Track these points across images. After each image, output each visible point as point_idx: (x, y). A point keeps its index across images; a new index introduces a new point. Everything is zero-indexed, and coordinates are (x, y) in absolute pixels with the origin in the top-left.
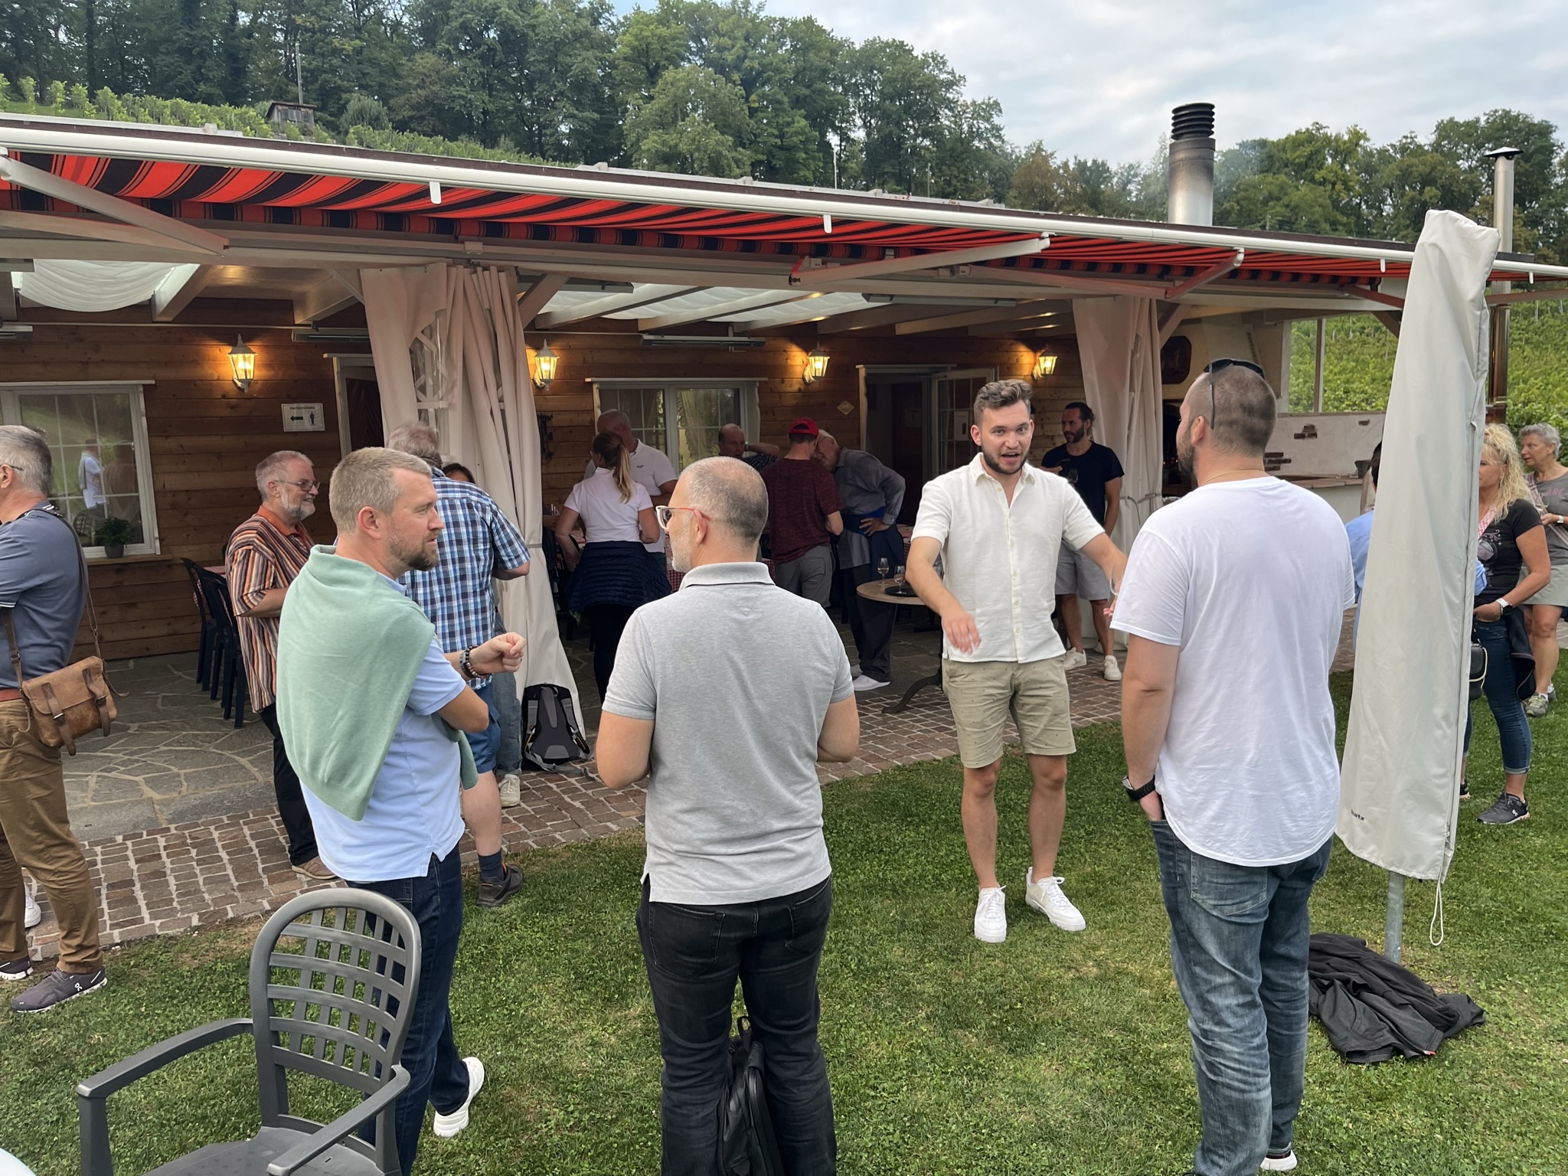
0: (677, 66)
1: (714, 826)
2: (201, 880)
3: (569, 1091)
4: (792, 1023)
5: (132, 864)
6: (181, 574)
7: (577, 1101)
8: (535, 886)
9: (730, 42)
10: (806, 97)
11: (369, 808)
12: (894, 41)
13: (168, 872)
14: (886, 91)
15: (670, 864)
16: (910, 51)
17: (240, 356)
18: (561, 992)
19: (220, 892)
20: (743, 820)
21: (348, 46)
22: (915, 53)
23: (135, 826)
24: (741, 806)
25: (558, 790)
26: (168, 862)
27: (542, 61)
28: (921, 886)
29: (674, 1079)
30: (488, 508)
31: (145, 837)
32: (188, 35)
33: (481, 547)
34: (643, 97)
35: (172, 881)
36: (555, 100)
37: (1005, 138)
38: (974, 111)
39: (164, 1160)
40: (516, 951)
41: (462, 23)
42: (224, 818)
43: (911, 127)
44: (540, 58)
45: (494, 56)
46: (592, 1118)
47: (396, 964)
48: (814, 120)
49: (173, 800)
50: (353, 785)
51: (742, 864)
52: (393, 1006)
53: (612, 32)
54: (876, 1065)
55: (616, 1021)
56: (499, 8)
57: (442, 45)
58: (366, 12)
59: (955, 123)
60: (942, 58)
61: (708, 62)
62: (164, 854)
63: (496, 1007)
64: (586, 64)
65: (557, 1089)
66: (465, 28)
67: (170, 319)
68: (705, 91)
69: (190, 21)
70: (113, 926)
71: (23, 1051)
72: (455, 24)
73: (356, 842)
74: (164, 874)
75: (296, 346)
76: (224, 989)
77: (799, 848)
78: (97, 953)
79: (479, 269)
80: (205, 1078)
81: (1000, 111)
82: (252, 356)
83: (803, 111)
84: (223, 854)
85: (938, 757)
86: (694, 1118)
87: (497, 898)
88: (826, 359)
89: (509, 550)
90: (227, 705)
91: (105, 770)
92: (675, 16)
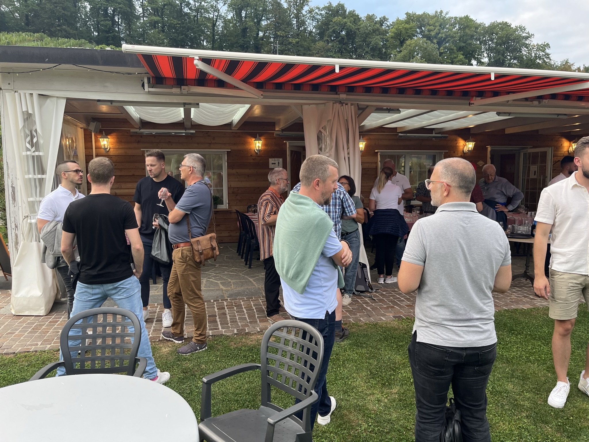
0: (411, 39)
1: (448, 313)
2: (237, 318)
3: (369, 417)
4: (475, 404)
5: (216, 309)
6: (235, 216)
7: (372, 422)
8: (354, 337)
9: (433, 28)
10: (463, 47)
11: (306, 290)
12: (503, 22)
13: (227, 314)
14: (498, 42)
15: (427, 327)
16: (510, 26)
17: (258, 141)
18: (365, 378)
19: (244, 323)
20: (461, 312)
21: (294, 41)
22: (512, 26)
23: (217, 297)
24: (460, 306)
25: (361, 302)
26: (227, 310)
27: (361, 41)
28: (520, 361)
29: (422, 418)
30: (342, 193)
31: (220, 301)
32: (243, 41)
33: (338, 207)
34: (397, 51)
35: (228, 317)
36: (364, 55)
37: (551, 58)
38: (538, 48)
39: (224, 413)
40: (347, 360)
41: (334, 30)
42: (245, 298)
43: (509, 56)
44: (360, 40)
45: (344, 40)
46: (379, 429)
47: (314, 352)
48: (466, 55)
49: (229, 290)
50: (301, 281)
51: (459, 330)
52: (312, 368)
53: (387, 28)
54: (503, 433)
55: (387, 393)
56: (347, 23)
57: (326, 38)
58: (301, 29)
59: (529, 53)
60: (524, 27)
61: (424, 36)
62: (226, 308)
63: (340, 380)
64: (377, 41)
65: (364, 415)
66: (334, 31)
67: (236, 129)
68: (422, 47)
69: (244, 36)
70: (209, 330)
71: (180, 367)
72: (331, 30)
73: (299, 303)
74: (226, 314)
75: (275, 138)
76: (245, 356)
77: (485, 327)
78: (205, 337)
79: (344, 105)
80: (238, 386)
81: (550, 47)
82: (261, 141)
83: (462, 52)
84: (244, 310)
85: (524, 308)
86: (430, 437)
87: (340, 338)
88: (474, 143)
89: (349, 209)
90: (246, 260)
91: (209, 278)
92: (412, 20)
